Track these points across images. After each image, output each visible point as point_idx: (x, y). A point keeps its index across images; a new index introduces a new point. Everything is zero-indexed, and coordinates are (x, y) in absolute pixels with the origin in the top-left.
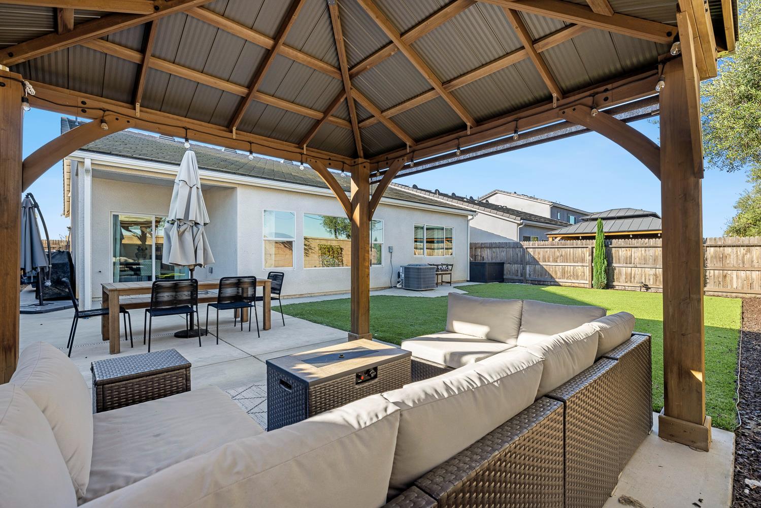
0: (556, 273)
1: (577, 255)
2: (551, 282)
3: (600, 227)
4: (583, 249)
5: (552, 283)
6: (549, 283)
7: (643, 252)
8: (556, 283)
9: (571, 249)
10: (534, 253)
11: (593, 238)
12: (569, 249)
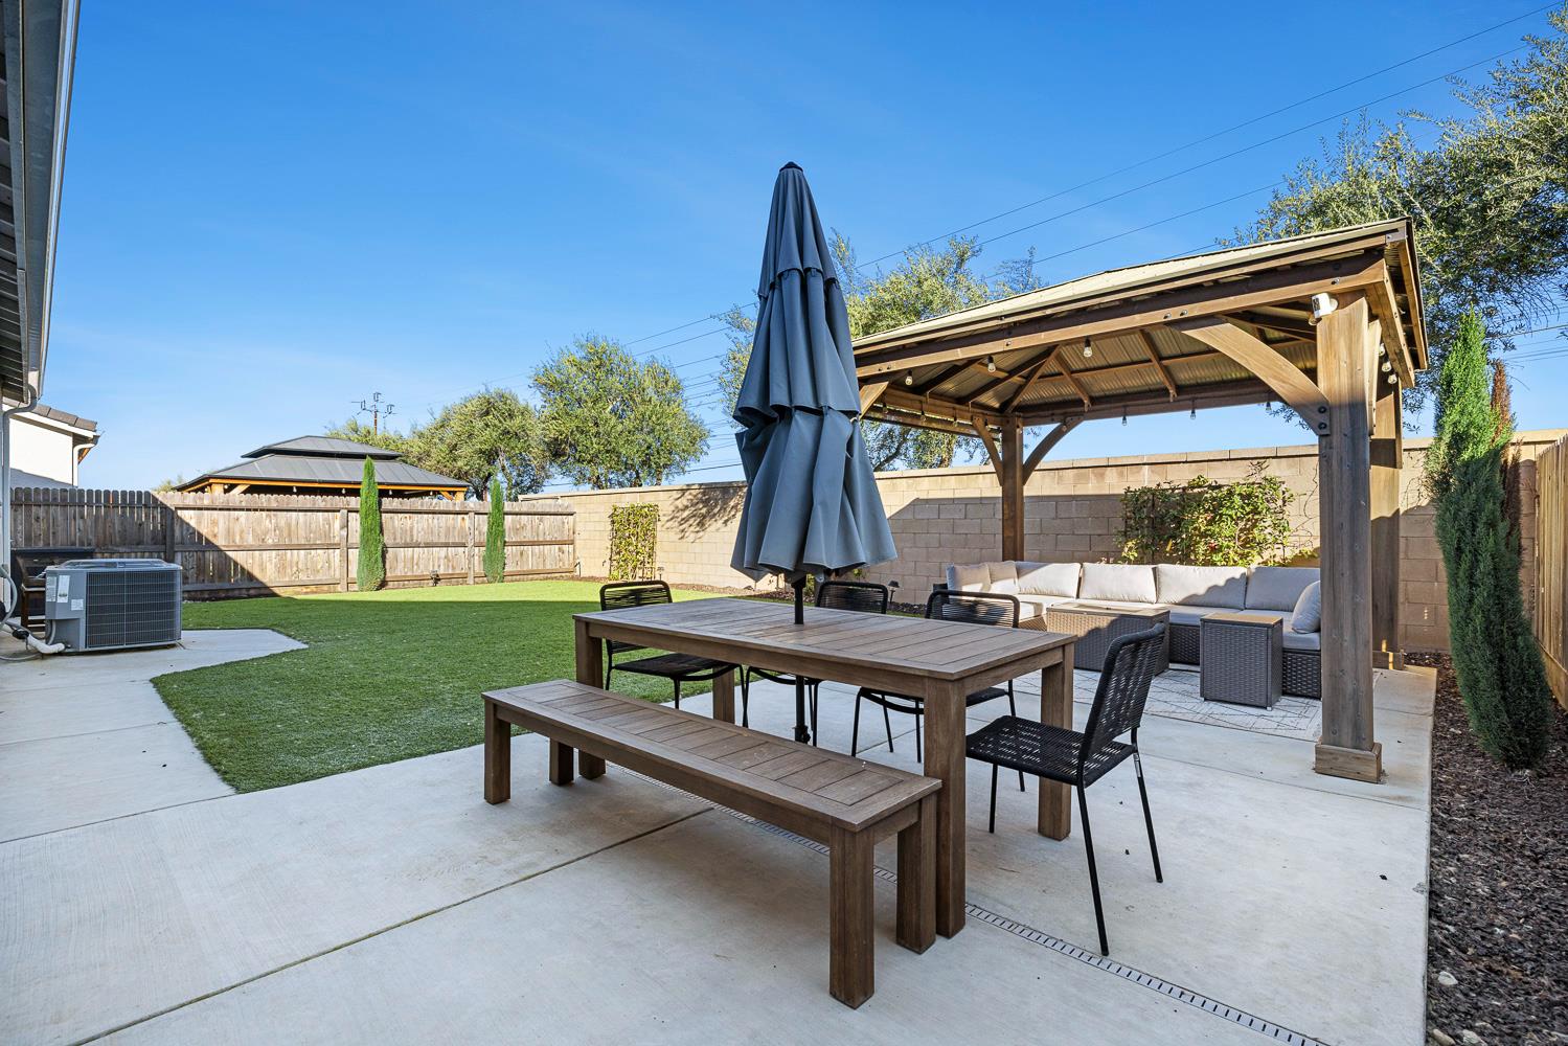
0: (263, 569)
1: (313, 526)
2: (248, 589)
3: (370, 473)
4: (326, 514)
5: (252, 592)
6: (244, 592)
7: (430, 521)
8: (263, 591)
9: (300, 513)
10: (199, 522)
11: (355, 493)
12: (294, 514)
